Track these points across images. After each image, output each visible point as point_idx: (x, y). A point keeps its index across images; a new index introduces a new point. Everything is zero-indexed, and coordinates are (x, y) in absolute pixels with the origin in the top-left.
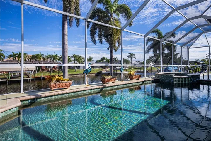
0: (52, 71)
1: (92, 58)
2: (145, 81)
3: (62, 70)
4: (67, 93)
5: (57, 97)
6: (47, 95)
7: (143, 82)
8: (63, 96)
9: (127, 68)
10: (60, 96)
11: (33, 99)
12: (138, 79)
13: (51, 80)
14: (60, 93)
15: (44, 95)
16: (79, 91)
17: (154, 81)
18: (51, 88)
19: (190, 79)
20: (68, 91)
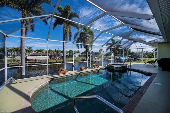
0: (57, 58)
1: (79, 51)
2: (101, 69)
3: (63, 58)
4: (65, 76)
5: (61, 77)
6: (58, 76)
7: (100, 69)
8: (64, 77)
9: (98, 57)
10: (63, 77)
11: (53, 78)
12: (98, 68)
13: (59, 70)
14: (63, 76)
15: (57, 77)
16: (70, 75)
17: (105, 69)
18: (59, 73)
19: (121, 68)
20: (65, 75)
